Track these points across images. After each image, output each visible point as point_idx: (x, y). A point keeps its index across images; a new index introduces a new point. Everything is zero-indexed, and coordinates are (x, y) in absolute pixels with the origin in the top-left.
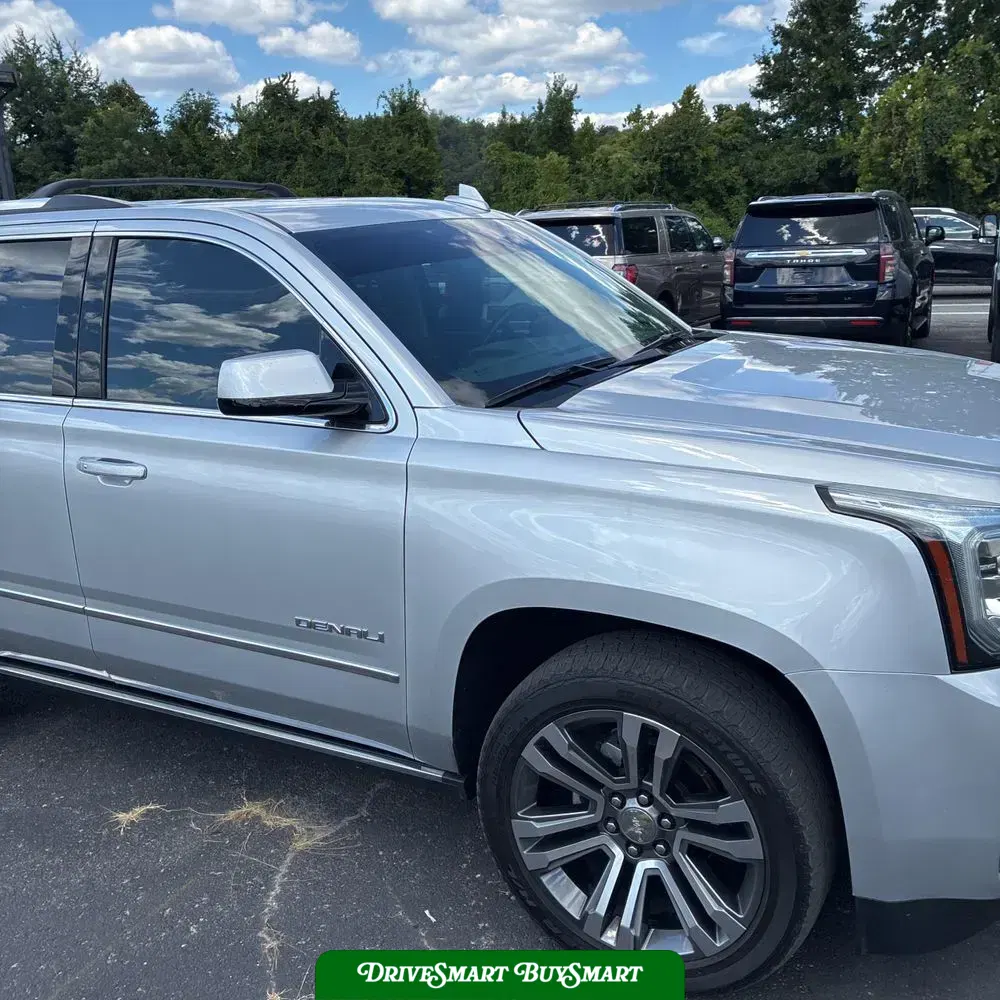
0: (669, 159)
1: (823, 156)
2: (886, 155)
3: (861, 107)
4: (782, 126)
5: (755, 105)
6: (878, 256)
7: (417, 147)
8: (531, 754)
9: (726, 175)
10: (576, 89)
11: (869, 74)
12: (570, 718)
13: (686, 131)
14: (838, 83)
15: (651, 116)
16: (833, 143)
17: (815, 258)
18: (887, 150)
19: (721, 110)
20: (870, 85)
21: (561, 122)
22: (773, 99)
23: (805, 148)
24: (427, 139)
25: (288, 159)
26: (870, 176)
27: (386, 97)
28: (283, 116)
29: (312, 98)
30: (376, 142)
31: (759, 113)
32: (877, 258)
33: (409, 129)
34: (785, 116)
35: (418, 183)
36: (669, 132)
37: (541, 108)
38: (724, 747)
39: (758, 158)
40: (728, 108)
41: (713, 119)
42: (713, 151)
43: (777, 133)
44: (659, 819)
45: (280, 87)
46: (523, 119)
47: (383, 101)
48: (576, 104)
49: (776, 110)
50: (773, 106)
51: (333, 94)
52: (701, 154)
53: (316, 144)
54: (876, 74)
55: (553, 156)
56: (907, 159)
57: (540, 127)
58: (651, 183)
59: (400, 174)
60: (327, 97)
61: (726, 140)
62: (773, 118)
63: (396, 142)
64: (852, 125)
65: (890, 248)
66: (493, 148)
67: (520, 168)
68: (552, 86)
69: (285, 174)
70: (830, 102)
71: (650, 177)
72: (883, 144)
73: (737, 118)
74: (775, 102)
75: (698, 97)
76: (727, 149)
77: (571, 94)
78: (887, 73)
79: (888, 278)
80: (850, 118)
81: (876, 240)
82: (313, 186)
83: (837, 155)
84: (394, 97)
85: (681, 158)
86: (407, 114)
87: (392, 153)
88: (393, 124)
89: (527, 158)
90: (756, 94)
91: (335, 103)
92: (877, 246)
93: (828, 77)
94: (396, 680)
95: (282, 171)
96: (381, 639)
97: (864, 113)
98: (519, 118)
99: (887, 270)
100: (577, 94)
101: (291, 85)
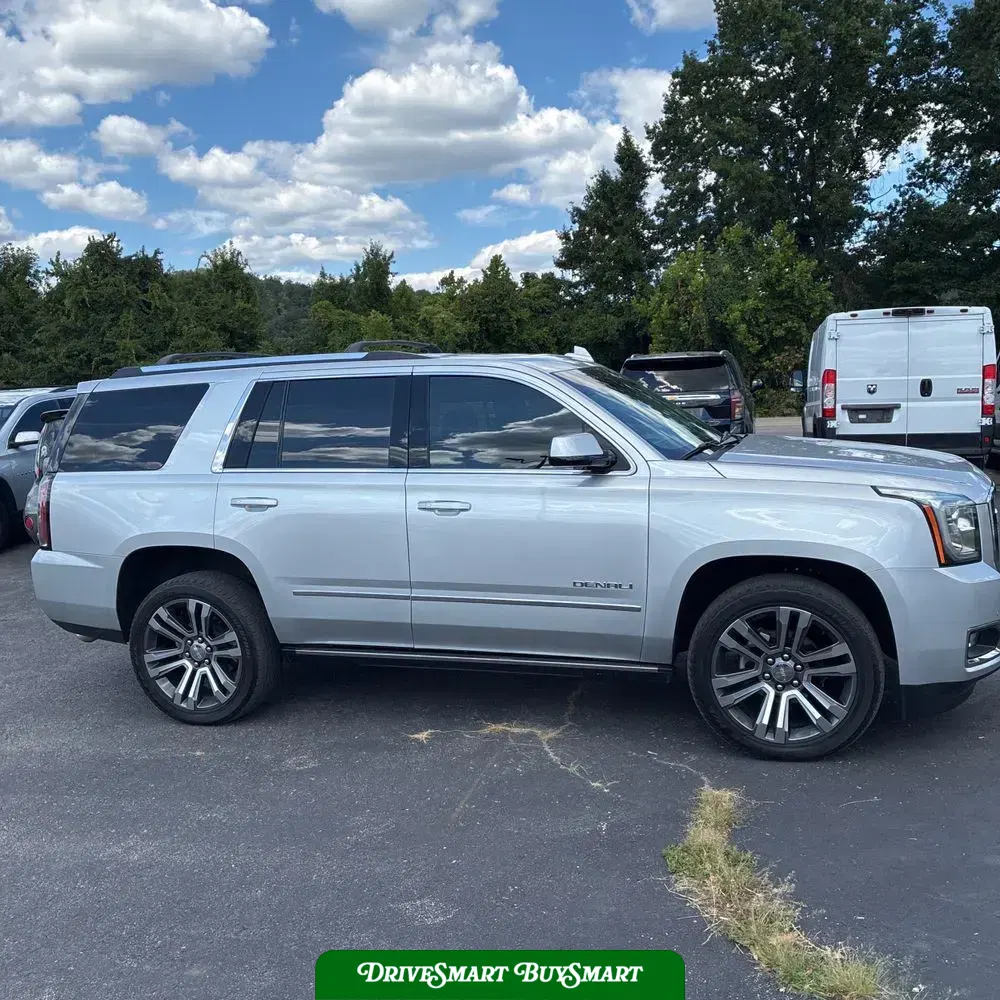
0: (487, 320)
1: (621, 319)
2: (677, 319)
3: (650, 277)
4: (583, 293)
5: (558, 273)
6: (730, 399)
7: (241, 304)
8: (725, 638)
9: (537, 334)
10: (392, 256)
11: (654, 251)
12: (748, 615)
13: (501, 295)
14: (630, 257)
15: (461, 281)
16: (630, 308)
17: (681, 402)
18: (676, 315)
19: (528, 278)
20: (655, 260)
21: (378, 284)
22: (574, 269)
23: (606, 311)
24: (248, 296)
25: (112, 312)
26: (662, 337)
27: (208, 257)
28: (106, 271)
29: (135, 255)
30: (199, 297)
31: (563, 281)
32: (728, 402)
33: (232, 286)
34: (586, 284)
35: (242, 337)
36: (486, 296)
37: (358, 269)
38: (835, 616)
39: (565, 320)
40: (533, 276)
41: (520, 285)
42: (526, 314)
43: (578, 299)
44: (795, 666)
45: (104, 245)
46: (342, 279)
47: (204, 260)
48: (392, 268)
49: (578, 279)
50: (574, 275)
51: (157, 252)
52: (515, 316)
53: (143, 298)
54: (661, 251)
55: (376, 316)
56: (693, 324)
57: (359, 288)
58: (471, 340)
59: (224, 328)
60: (151, 255)
61: (535, 304)
62: (576, 285)
63: (219, 299)
64: (644, 293)
65: (737, 394)
66: (320, 306)
67: (345, 325)
68: (368, 250)
69: (110, 327)
70: (624, 273)
71: (470, 334)
72: (672, 311)
73: (545, 285)
74: (576, 272)
75: (504, 264)
76: (538, 313)
77: (387, 260)
78: (671, 250)
79: (738, 416)
80: (642, 287)
81: (726, 387)
82: (139, 338)
83: (633, 318)
84: (216, 256)
85: (497, 319)
86: (228, 274)
87: (215, 308)
88: (215, 281)
89: (353, 316)
90: (559, 264)
91: (158, 260)
92: (728, 392)
93: (620, 251)
94: (639, 610)
95: (106, 324)
96: (631, 586)
97: (652, 283)
98: (338, 280)
99: (737, 410)
100: (393, 259)
101: (115, 244)
